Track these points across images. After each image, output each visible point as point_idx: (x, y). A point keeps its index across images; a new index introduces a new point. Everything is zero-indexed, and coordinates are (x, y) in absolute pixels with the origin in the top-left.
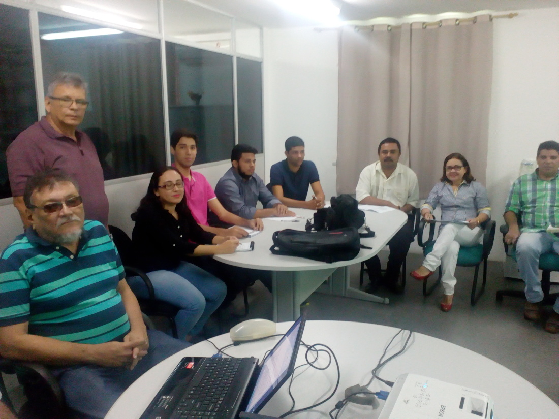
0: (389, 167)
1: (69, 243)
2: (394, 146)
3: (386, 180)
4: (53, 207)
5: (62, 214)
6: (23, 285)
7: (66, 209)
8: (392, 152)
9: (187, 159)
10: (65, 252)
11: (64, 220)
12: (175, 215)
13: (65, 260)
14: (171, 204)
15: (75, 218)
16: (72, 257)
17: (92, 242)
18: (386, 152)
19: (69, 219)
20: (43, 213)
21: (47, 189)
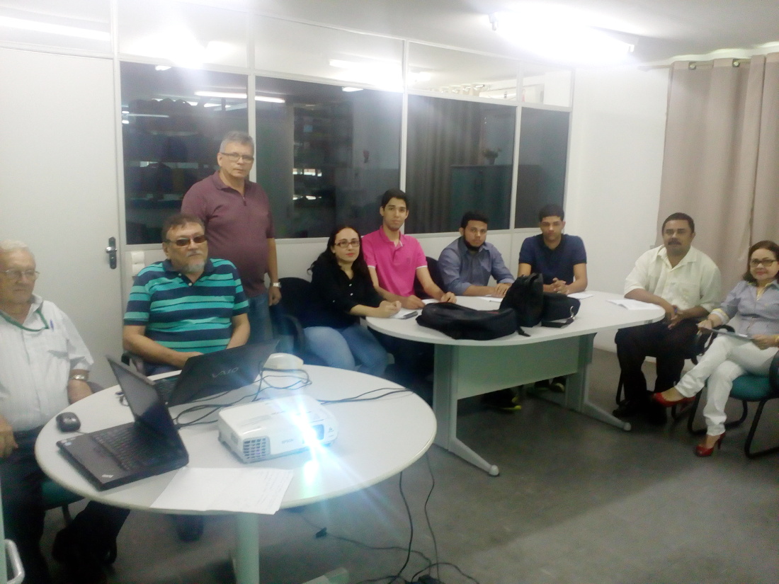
0: (676, 251)
1: (192, 273)
2: (683, 224)
3: (670, 269)
4: (182, 242)
5: (189, 248)
6: (145, 298)
7: (193, 244)
8: (680, 231)
9: (394, 221)
10: (186, 280)
11: (190, 253)
12: (349, 273)
13: (184, 285)
14: (345, 262)
15: (198, 252)
16: (190, 284)
17: (213, 277)
18: (671, 232)
19: (195, 252)
20: (175, 246)
21: (180, 226)
